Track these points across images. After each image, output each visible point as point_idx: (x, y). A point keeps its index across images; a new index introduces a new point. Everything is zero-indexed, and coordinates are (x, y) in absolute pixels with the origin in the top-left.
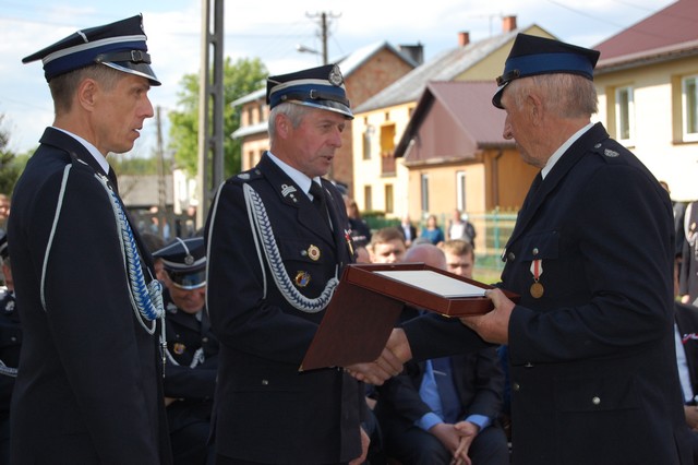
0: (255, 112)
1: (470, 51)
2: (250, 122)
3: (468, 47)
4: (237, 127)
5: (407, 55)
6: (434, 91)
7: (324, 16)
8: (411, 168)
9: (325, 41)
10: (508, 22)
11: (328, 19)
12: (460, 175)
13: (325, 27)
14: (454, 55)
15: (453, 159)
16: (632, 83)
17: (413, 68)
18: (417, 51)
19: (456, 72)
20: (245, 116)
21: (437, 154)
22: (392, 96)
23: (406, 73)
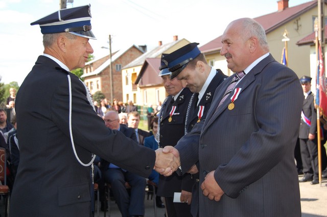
0: (89, 69)
1: (162, 48)
2: (87, 72)
3: (161, 46)
4: (82, 74)
5: (141, 49)
6: (148, 61)
7: (110, 36)
8: (141, 88)
9: (110, 44)
10: (175, 38)
11: (111, 37)
12: (157, 90)
13: (110, 40)
14: (157, 49)
15: (154, 85)
16: (214, 59)
17: (143, 53)
18: (144, 47)
19: (157, 55)
20: (85, 71)
21: (149, 83)
22: (136, 63)
23: (140, 55)
